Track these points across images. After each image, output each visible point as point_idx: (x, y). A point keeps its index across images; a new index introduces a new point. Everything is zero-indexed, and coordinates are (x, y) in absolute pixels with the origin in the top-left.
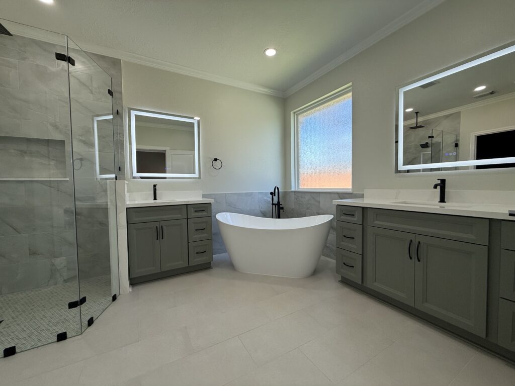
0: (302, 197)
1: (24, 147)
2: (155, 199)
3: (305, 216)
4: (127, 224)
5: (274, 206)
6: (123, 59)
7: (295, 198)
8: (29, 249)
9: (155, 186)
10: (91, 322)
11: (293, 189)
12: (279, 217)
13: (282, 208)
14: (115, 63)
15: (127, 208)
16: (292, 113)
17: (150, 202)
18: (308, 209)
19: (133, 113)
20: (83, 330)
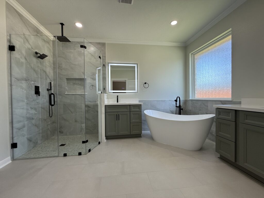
0: (196, 103)
1: (74, 82)
2: (118, 102)
3: (198, 114)
4: (105, 112)
5: (177, 108)
6: (106, 42)
7: (192, 104)
8: (75, 120)
9: (118, 96)
10: (90, 151)
11: (191, 98)
12: (180, 114)
13: (182, 109)
14: (103, 45)
15: (105, 106)
16: (190, 54)
17: (115, 103)
18: (200, 110)
19: (110, 65)
20: (87, 153)
